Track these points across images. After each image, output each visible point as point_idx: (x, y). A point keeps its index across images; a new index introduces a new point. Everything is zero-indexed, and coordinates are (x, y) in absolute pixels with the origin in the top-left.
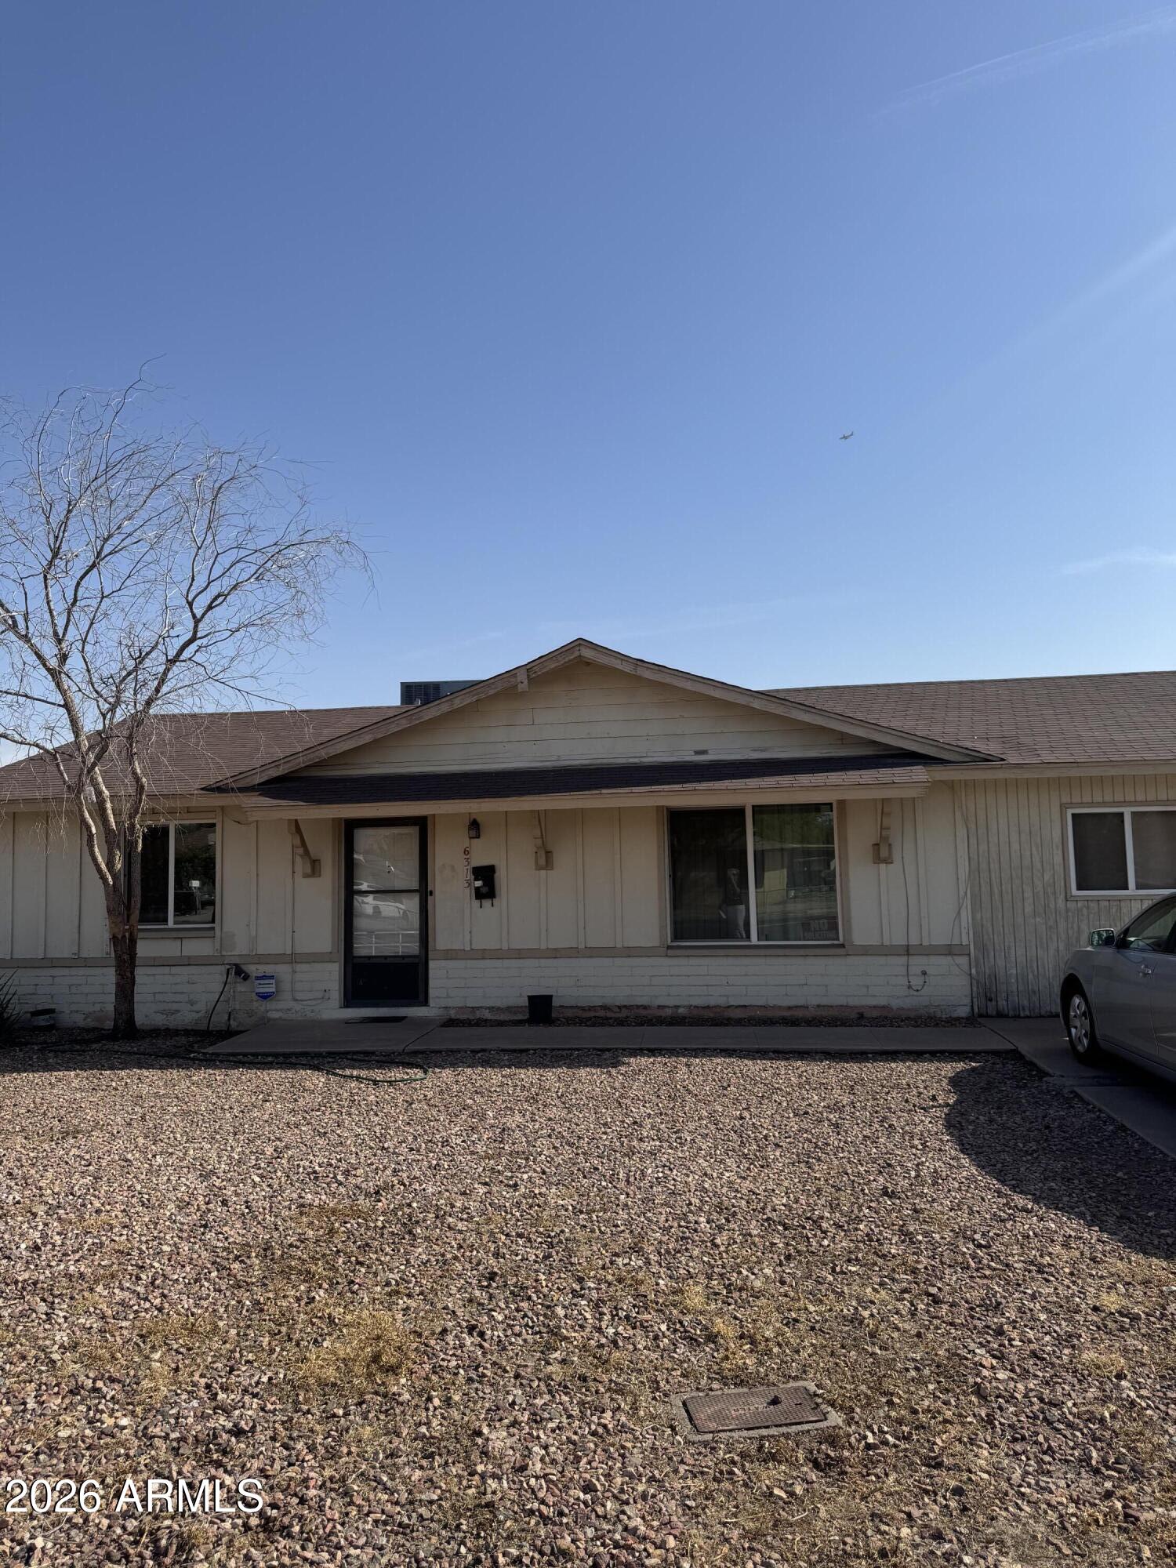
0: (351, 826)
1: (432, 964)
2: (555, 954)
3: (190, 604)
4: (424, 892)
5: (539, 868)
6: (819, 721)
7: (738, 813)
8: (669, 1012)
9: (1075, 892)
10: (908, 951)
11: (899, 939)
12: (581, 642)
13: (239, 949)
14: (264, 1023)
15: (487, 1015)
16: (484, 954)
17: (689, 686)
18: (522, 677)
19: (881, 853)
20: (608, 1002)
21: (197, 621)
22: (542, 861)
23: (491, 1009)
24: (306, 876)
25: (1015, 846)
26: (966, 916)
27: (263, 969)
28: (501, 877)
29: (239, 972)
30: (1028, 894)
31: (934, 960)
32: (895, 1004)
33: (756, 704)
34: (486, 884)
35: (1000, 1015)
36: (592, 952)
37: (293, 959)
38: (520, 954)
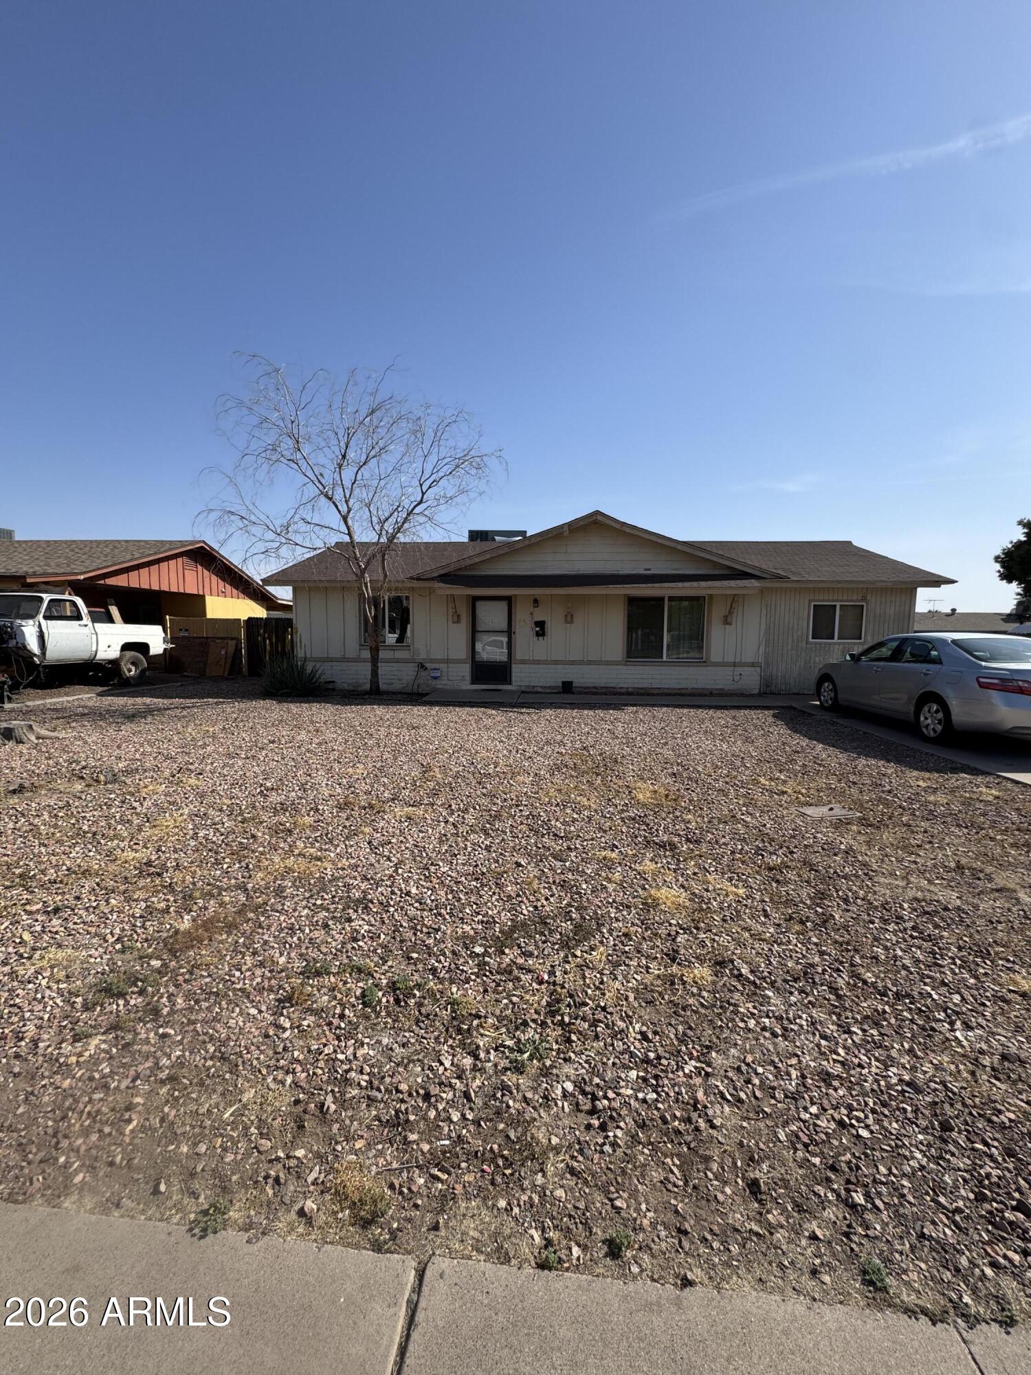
0: (475, 600)
1: (513, 666)
2: (573, 663)
3: (421, 485)
4: (509, 632)
5: (566, 622)
6: (708, 557)
7: (662, 599)
8: (624, 690)
9: (811, 640)
10: (734, 665)
11: (731, 660)
12: (597, 513)
13: (422, 656)
14: (435, 690)
15: (540, 690)
16: (538, 662)
17: (647, 536)
18: (566, 528)
19: (726, 621)
20: (597, 685)
21: (423, 494)
22: (569, 619)
23: (542, 687)
24: (454, 623)
25: (787, 619)
26: (762, 649)
27: (434, 666)
28: (548, 626)
29: (422, 666)
30: (790, 640)
31: (746, 668)
32: (726, 688)
33: (679, 547)
34: (541, 629)
35: (772, 693)
36: (590, 663)
37: (447, 661)
38: (556, 662)
